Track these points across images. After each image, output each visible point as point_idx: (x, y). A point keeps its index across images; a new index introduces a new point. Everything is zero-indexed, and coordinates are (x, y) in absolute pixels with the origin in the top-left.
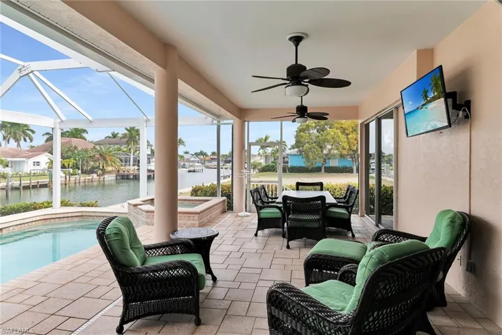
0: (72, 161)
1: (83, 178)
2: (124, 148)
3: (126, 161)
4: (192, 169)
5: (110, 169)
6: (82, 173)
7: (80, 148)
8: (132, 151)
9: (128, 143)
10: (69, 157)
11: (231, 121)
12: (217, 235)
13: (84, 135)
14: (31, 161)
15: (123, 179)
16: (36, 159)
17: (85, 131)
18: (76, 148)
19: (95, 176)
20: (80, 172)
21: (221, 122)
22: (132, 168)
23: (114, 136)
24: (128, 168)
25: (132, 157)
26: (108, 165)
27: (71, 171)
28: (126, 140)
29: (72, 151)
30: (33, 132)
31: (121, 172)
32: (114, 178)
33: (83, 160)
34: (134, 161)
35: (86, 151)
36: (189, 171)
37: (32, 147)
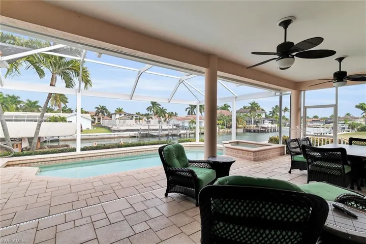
0: (222, 121)
1: (227, 130)
2: (248, 114)
3: (249, 122)
5: (240, 126)
6: (226, 127)
7: (225, 115)
8: (253, 116)
9: (250, 112)
10: (220, 120)
11: (290, 92)
12: (234, 162)
13: (229, 108)
15: (247, 132)
17: (229, 106)
20: (225, 127)
21: (283, 93)
22: (253, 125)
23: (245, 108)
24: (250, 125)
25: (253, 119)
26: (239, 124)
28: (250, 109)
29: (222, 117)
31: (246, 128)
32: (242, 131)
33: (227, 121)
34: (254, 122)
35: (228, 116)
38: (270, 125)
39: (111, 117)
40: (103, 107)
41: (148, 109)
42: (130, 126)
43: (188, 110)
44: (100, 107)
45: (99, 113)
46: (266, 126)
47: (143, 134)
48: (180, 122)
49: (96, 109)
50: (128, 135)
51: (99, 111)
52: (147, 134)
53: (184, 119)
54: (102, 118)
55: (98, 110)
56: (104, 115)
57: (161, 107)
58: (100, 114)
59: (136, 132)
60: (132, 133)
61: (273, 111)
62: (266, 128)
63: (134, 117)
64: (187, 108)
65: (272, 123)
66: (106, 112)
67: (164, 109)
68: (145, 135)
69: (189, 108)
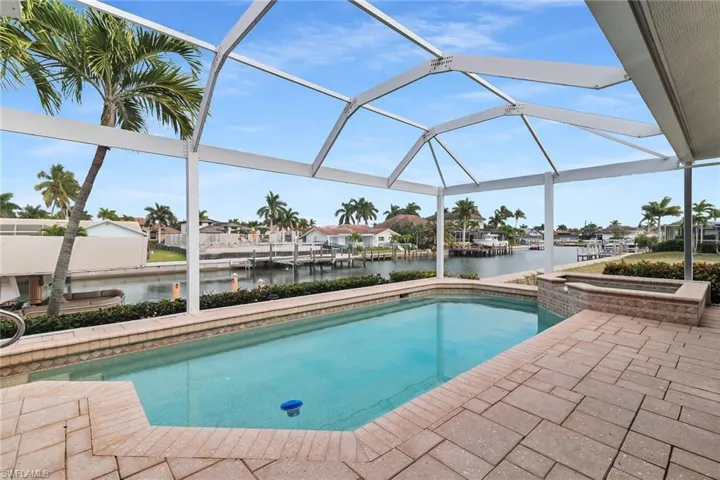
0: (409, 236)
1: (420, 253)
2: (456, 223)
3: (458, 237)
4: (534, 246)
6: (419, 248)
7: (415, 224)
8: (465, 226)
9: (461, 217)
10: (406, 233)
13: (417, 211)
14: (377, 236)
15: (456, 255)
16: (380, 235)
17: (418, 208)
18: (412, 224)
19: (430, 250)
20: (417, 246)
22: (465, 243)
23: (445, 211)
24: (460, 243)
25: (464, 231)
27: (411, 245)
28: (459, 213)
29: (409, 227)
30: (377, 211)
31: (454, 248)
32: (447, 254)
33: (419, 236)
34: (467, 237)
35: (421, 226)
36: (532, 249)
37: (375, 225)
38: (497, 243)
39: (179, 229)
40: (162, 208)
41: (261, 212)
42: (229, 246)
43: (340, 214)
44: (156, 209)
45: (154, 219)
46: (490, 244)
47: (259, 262)
48: (329, 237)
49: (149, 213)
50: (227, 266)
51: (155, 216)
52: (266, 262)
53: (334, 232)
54: (160, 232)
55: (152, 214)
56: (166, 224)
57: (287, 209)
58: (157, 222)
59: (245, 259)
60: (236, 261)
61: (497, 216)
62: (490, 247)
63: (230, 229)
64: (338, 212)
65: (499, 239)
66: (169, 219)
67: (292, 211)
68: (262, 264)
69: (342, 210)
